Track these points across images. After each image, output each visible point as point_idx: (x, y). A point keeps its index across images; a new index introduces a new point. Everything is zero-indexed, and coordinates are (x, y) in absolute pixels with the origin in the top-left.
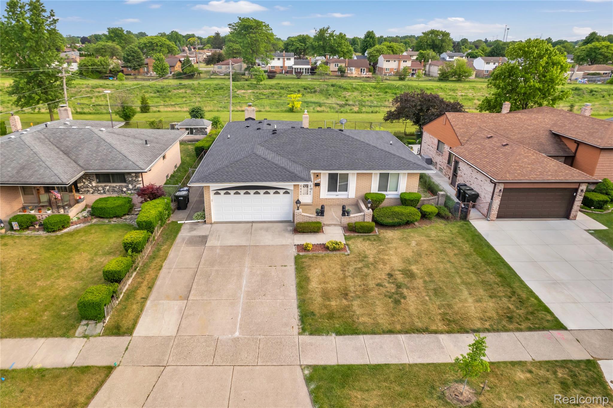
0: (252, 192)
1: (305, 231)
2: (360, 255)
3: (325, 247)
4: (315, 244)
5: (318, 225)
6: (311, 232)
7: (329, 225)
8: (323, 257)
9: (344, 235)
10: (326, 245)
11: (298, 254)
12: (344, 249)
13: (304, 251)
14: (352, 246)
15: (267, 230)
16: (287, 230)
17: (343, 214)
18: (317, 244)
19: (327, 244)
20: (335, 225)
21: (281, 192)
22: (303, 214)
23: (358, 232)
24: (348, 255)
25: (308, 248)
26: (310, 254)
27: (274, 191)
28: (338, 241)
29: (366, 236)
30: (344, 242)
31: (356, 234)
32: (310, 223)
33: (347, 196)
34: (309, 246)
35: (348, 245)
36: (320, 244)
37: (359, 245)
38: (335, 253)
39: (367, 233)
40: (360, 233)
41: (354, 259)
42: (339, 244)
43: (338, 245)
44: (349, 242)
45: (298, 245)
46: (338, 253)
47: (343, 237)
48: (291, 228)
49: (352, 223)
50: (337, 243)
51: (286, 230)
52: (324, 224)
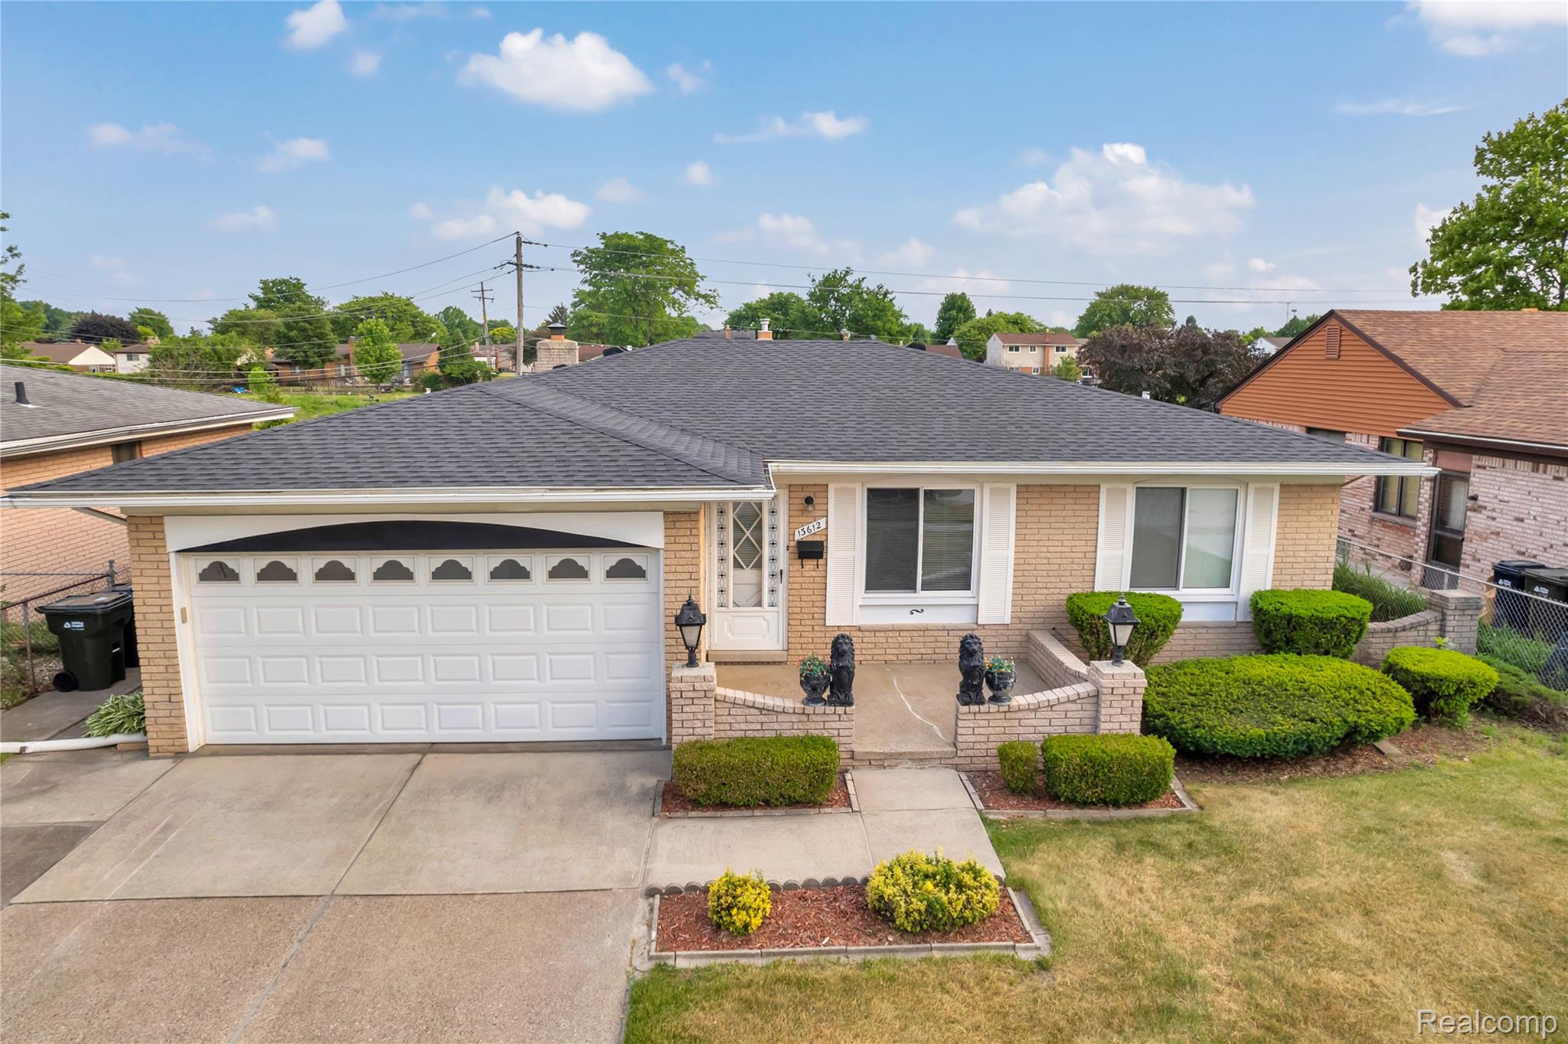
0: (422, 562)
1: (728, 796)
2: (1132, 965)
3: (862, 908)
4: (790, 886)
5: (818, 756)
6: (768, 804)
7: (882, 762)
8: (849, 986)
9: (984, 820)
10: (871, 897)
11: (661, 968)
12: (1001, 921)
13: (714, 942)
14: (1056, 896)
15: (494, 791)
16: (622, 789)
17: (969, 693)
18: (809, 884)
19: (877, 881)
20: (920, 760)
21: (597, 563)
22: (720, 691)
23: (1072, 802)
24: (1042, 966)
25: (739, 917)
26: (753, 961)
27: (556, 557)
28: (957, 863)
29: (1126, 823)
30: (992, 868)
31: (1061, 814)
32: (763, 742)
33: (970, 611)
34: (748, 897)
35: (1021, 887)
36: (831, 883)
37: (1101, 886)
38: (937, 950)
39: (1128, 804)
40: (1085, 804)
41: (1092, 1002)
42: (967, 879)
43: (961, 887)
44: (1032, 869)
45: (673, 891)
46: (958, 950)
47: (984, 835)
48: (651, 781)
49: (1026, 745)
50: (947, 878)
51: (612, 795)
52: (853, 755)
